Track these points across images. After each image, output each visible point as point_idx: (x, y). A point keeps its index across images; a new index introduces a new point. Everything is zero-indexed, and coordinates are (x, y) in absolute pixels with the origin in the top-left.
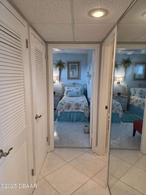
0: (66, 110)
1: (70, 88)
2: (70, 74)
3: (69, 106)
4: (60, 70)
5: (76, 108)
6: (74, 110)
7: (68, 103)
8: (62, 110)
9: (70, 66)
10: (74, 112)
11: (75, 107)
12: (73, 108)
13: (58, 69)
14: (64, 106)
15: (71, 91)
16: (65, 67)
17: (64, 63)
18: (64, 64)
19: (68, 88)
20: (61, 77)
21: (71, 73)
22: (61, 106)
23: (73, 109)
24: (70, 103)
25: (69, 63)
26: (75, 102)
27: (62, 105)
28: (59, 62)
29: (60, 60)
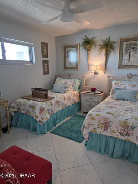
0: (99, 131)
1: (119, 84)
2: (123, 59)
3: (106, 124)
4: (107, 54)
5: (122, 132)
6: (117, 135)
7: (104, 117)
8: (91, 128)
9: (125, 46)
10: (116, 139)
11: (120, 128)
12: (115, 130)
13: (104, 52)
14: (95, 122)
15: (120, 89)
16: (115, 49)
17: (115, 42)
18: (114, 45)
19: (116, 84)
20: (108, 65)
21: (125, 57)
22: (91, 121)
23: (114, 132)
24: (108, 119)
25: (122, 41)
26: (122, 119)
27: (93, 119)
28: (106, 41)
29: (108, 38)
